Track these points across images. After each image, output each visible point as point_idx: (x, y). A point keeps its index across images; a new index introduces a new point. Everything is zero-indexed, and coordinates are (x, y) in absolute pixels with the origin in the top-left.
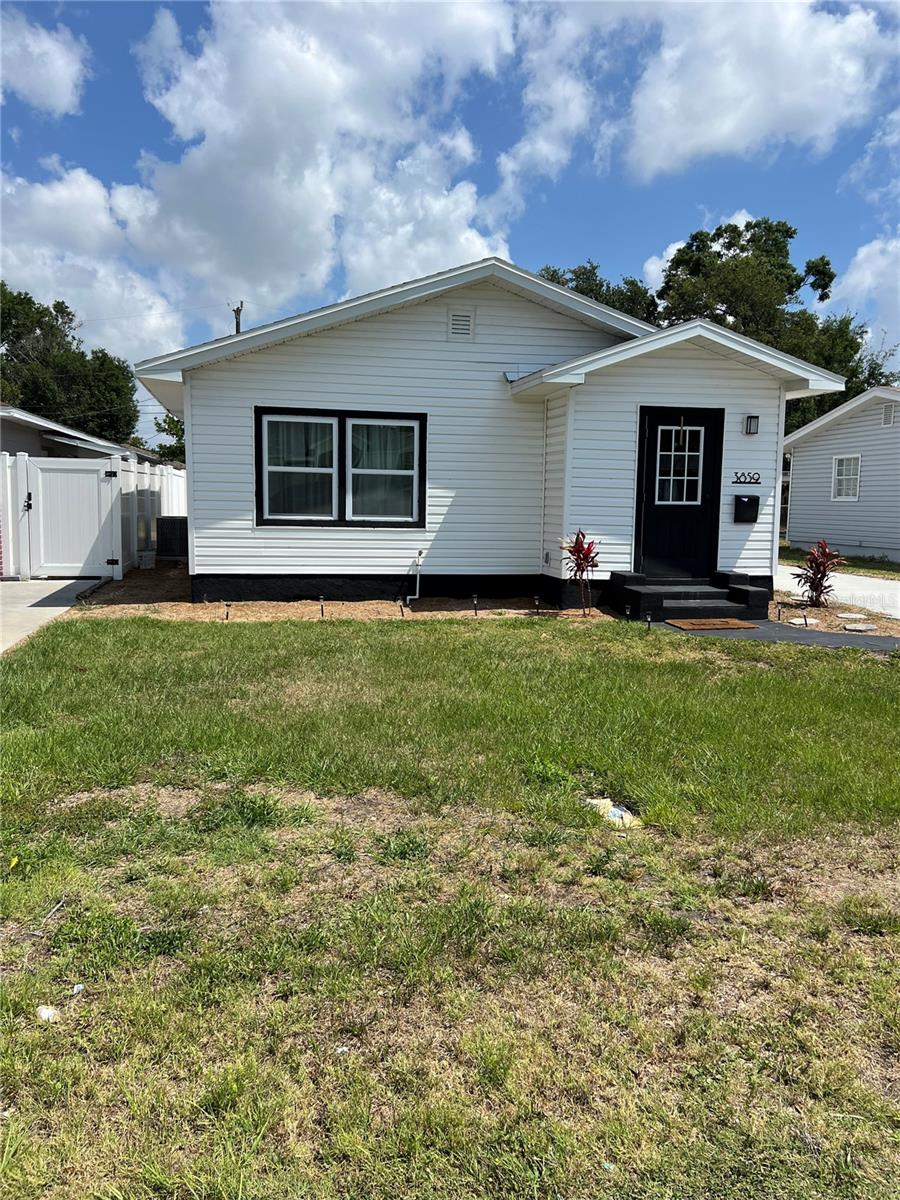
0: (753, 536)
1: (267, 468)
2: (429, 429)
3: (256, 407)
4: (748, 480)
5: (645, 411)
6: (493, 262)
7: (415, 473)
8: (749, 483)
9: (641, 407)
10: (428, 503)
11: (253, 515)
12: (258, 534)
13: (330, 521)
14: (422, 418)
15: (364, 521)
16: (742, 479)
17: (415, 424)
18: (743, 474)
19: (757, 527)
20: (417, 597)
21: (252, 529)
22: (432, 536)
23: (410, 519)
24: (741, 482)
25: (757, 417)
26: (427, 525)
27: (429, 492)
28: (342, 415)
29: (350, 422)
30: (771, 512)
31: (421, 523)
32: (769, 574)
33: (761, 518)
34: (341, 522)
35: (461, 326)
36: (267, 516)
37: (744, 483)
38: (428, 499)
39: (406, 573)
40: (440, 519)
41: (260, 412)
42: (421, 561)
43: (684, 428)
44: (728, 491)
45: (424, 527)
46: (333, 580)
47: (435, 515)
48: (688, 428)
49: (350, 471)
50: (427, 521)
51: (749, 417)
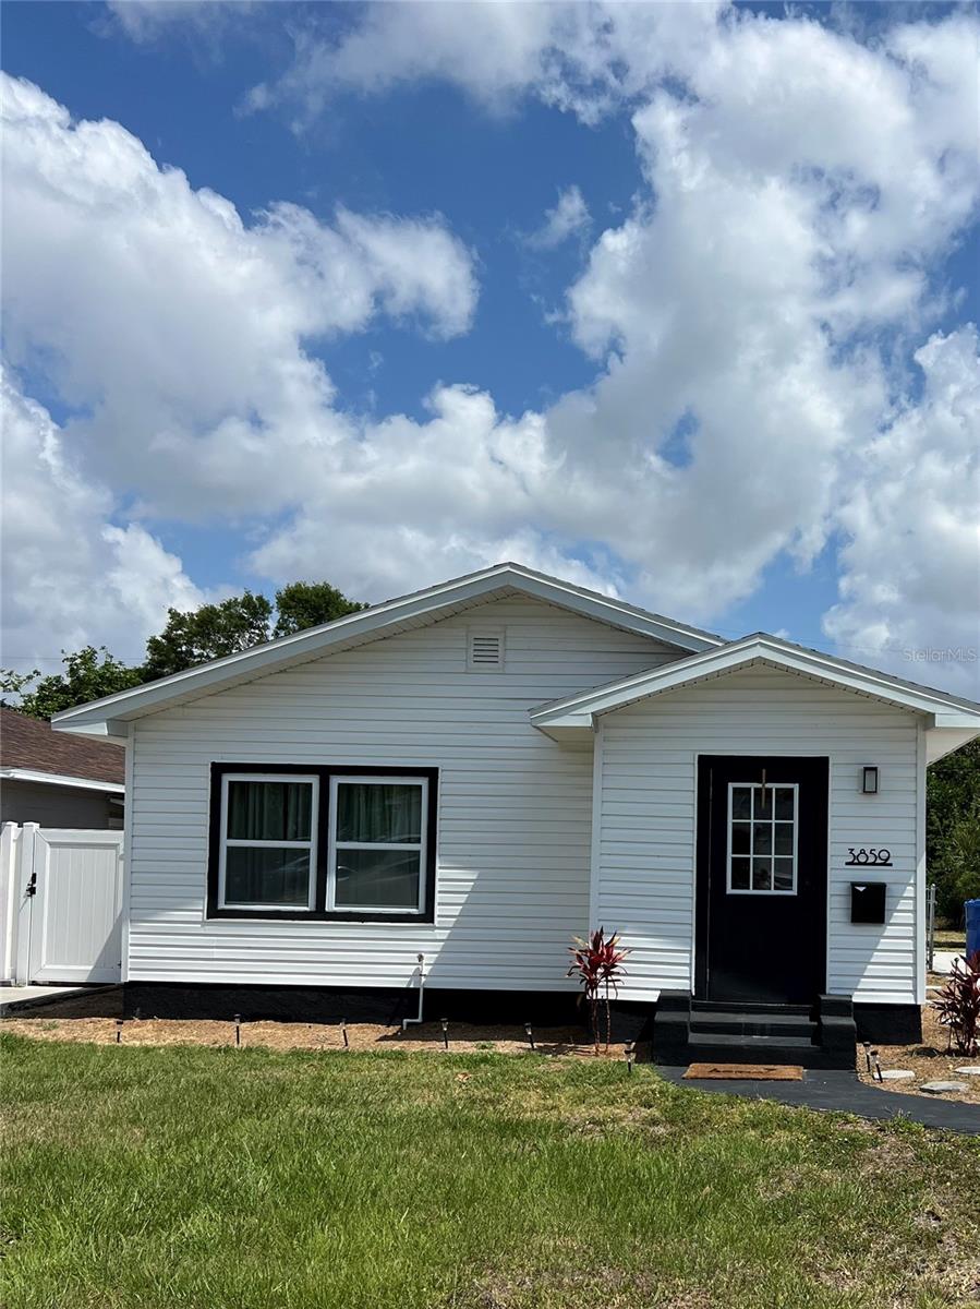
0: (884, 943)
1: (225, 843)
2: (441, 789)
3: (213, 764)
4: (871, 860)
5: (706, 763)
6: (508, 568)
7: (422, 847)
8: (874, 864)
9: (700, 757)
10: (437, 889)
11: (203, 904)
12: (209, 929)
13: (305, 912)
14: (431, 774)
15: (350, 913)
16: (862, 859)
17: (423, 782)
18: (863, 852)
19: (889, 930)
20: (419, 1020)
21: (203, 923)
22: (444, 934)
23: (414, 911)
24: (860, 864)
25: (875, 769)
26: (436, 919)
27: (439, 873)
28: (325, 772)
29: (335, 781)
30: (912, 908)
31: (428, 917)
32: (913, 1002)
33: (896, 917)
34: (319, 913)
35: (486, 651)
36: (222, 906)
37: (865, 864)
38: (438, 884)
39: (405, 986)
40: (456, 910)
41: (218, 770)
42: (426, 970)
43: (768, 785)
44: (839, 878)
45: (433, 922)
46: (306, 994)
47: (447, 906)
48: (774, 786)
49: (334, 845)
50: (437, 913)
51: (866, 769)
